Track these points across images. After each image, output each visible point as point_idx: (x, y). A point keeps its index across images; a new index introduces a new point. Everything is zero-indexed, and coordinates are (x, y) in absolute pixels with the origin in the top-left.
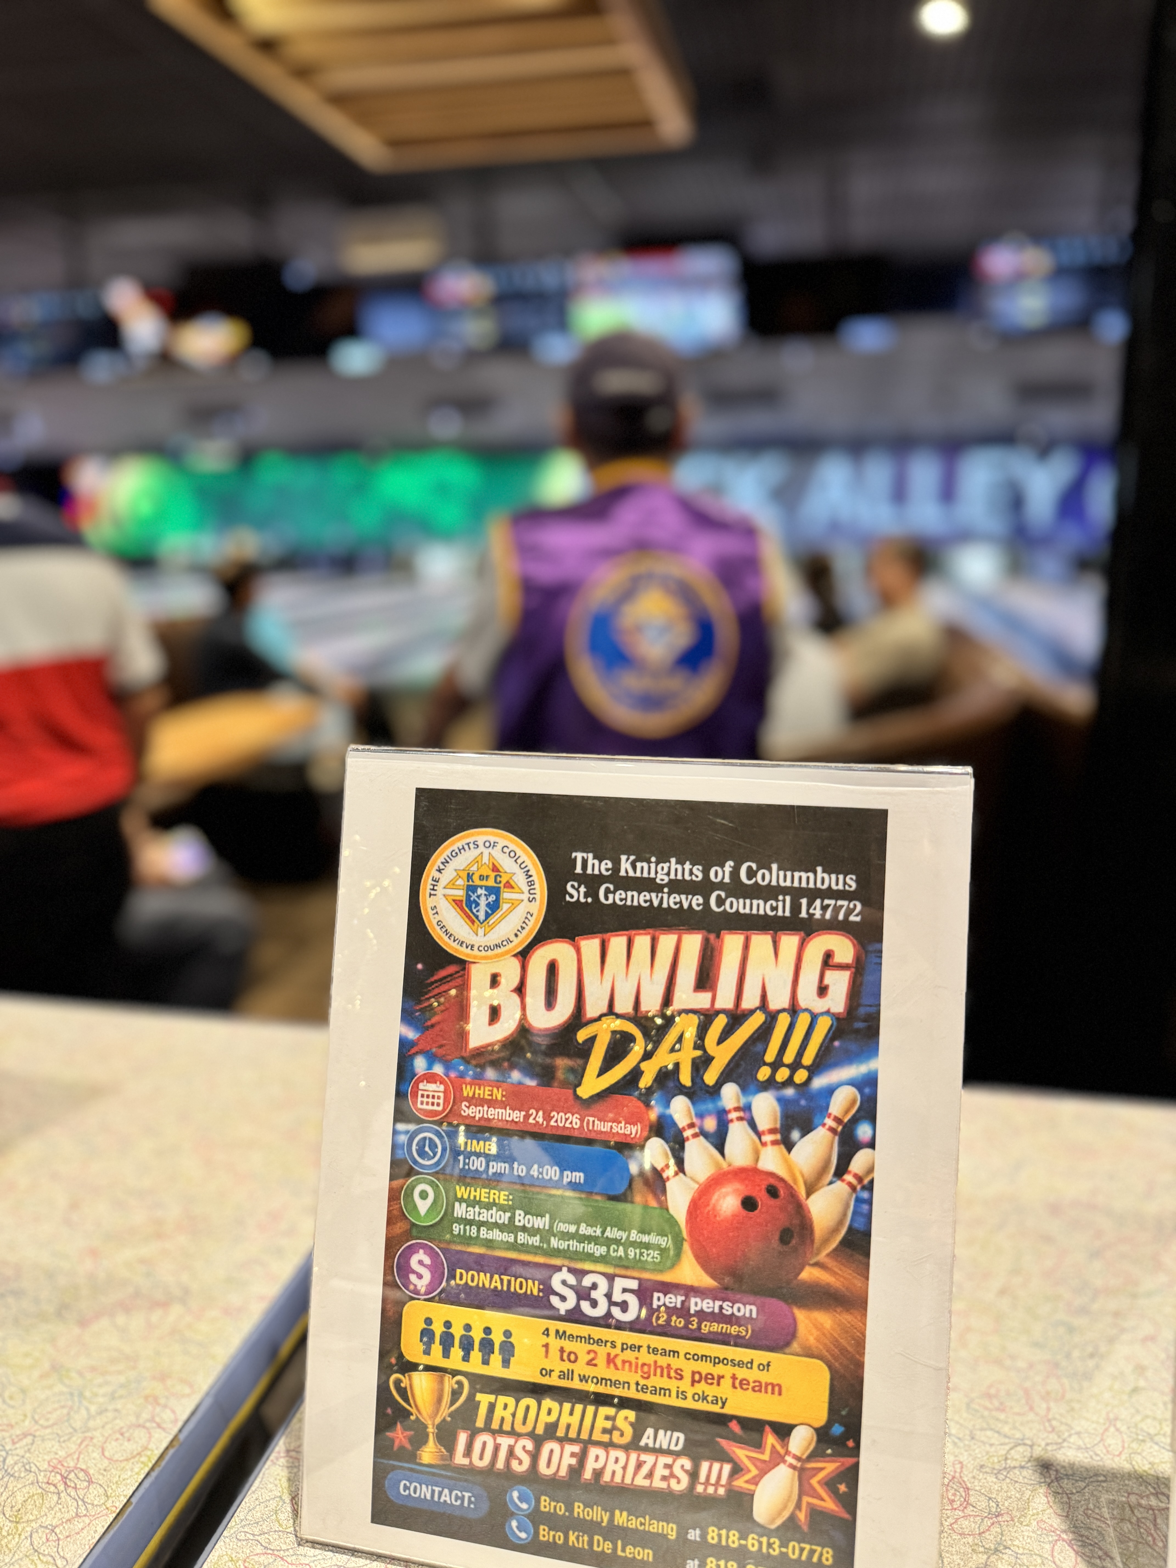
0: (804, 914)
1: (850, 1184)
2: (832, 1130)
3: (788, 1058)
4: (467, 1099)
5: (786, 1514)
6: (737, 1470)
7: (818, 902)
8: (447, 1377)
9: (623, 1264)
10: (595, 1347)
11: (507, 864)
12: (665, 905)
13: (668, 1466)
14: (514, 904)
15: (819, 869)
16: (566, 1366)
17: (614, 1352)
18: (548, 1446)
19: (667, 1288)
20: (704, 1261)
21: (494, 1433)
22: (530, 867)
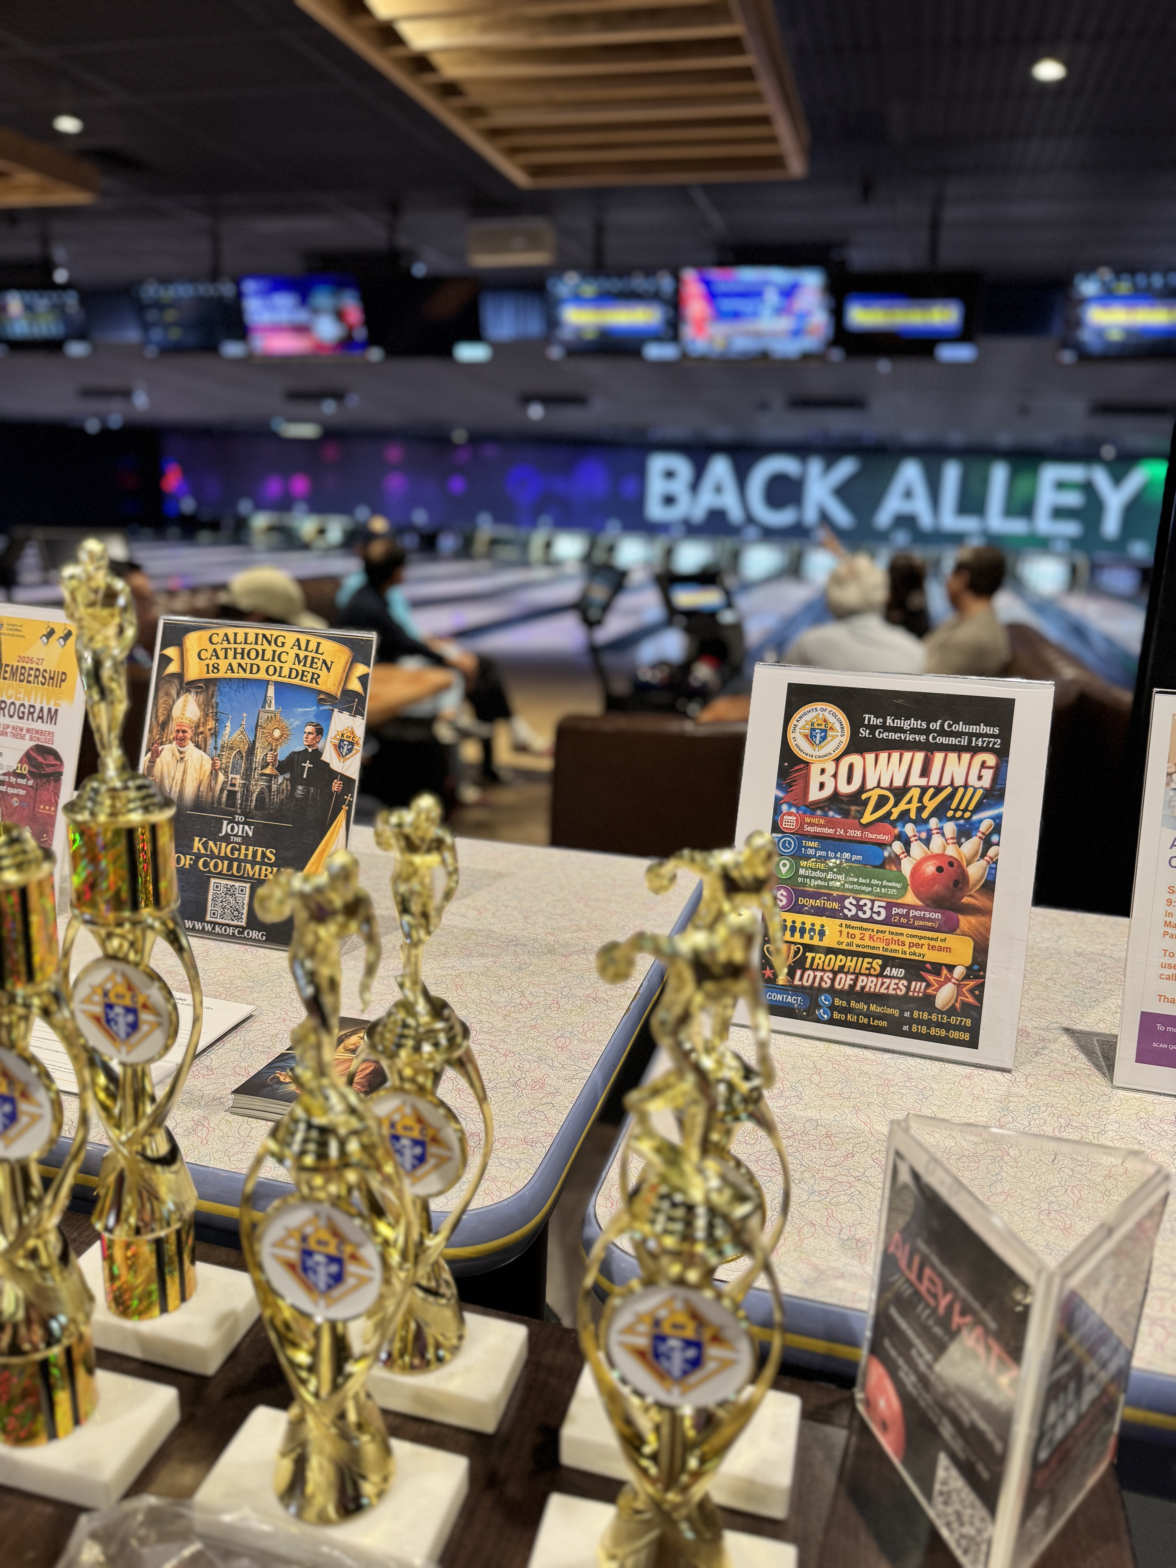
0: (973, 744)
1: (987, 861)
2: (980, 838)
3: (962, 807)
4: (807, 823)
5: (950, 1004)
6: (929, 985)
7: (980, 739)
8: (793, 946)
9: (880, 896)
10: (864, 932)
11: (831, 719)
12: (907, 739)
13: (896, 984)
14: (834, 737)
15: (982, 724)
16: (849, 940)
17: (873, 934)
18: (839, 976)
19: (899, 906)
20: (917, 894)
21: (814, 970)
22: (843, 720)
